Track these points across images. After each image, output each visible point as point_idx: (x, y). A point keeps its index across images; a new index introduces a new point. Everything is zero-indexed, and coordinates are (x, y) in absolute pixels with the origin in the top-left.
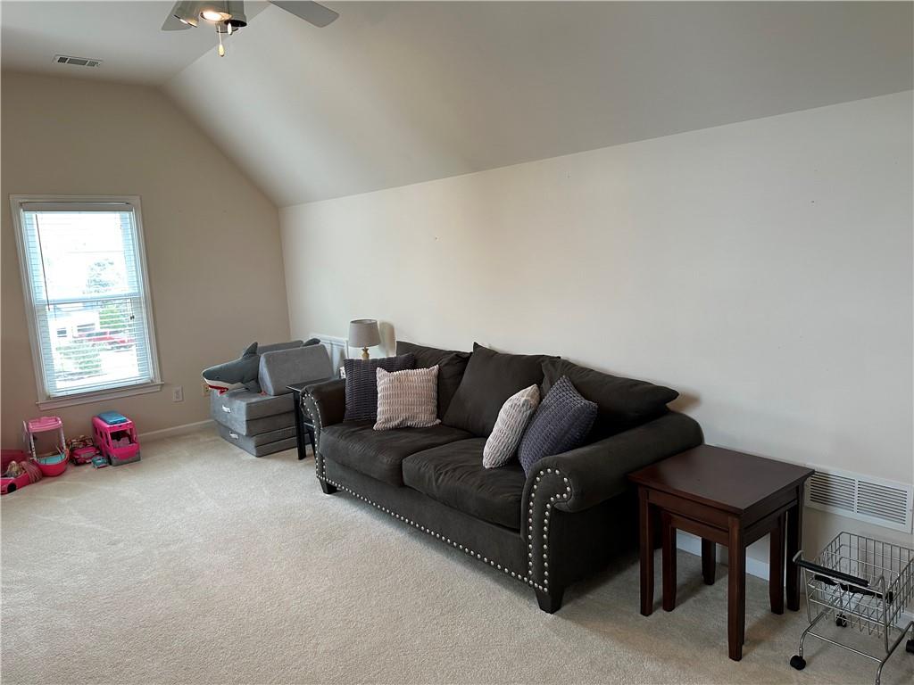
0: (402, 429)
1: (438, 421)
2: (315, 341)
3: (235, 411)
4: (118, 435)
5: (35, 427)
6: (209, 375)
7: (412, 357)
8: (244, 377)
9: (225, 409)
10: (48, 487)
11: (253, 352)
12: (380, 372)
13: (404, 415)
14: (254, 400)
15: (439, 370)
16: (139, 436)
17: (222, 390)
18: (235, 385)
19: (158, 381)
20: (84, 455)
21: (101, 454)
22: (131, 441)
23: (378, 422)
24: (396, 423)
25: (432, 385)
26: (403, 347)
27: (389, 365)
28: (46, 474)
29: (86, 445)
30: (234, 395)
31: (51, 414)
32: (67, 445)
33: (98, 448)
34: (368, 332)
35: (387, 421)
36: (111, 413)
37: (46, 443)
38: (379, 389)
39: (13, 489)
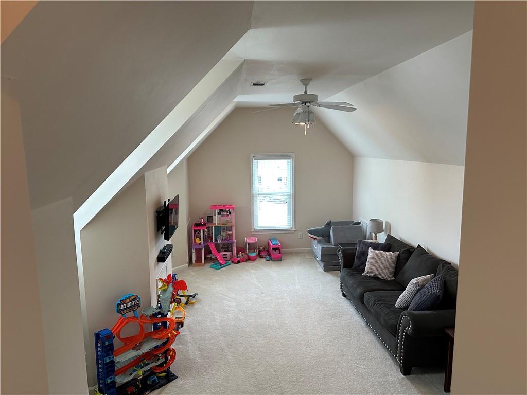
0: (374, 278)
1: (393, 278)
3: (318, 248)
4: (275, 249)
5: (249, 241)
6: (310, 232)
7: (392, 244)
8: (323, 235)
9: (315, 247)
10: (249, 264)
11: (329, 224)
12: (370, 250)
13: (376, 272)
14: (325, 246)
15: (399, 255)
16: (282, 250)
17: (315, 239)
18: (319, 238)
19: (294, 229)
20: (263, 254)
21: (268, 255)
22: (280, 253)
23: (366, 270)
24: (372, 274)
25: (394, 261)
26: (390, 237)
27: (376, 247)
28: (249, 259)
29: (265, 250)
30: (319, 242)
31: (254, 236)
32: (258, 249)
33: (268, 252)
34: (378, 226)
35: (368, 273)
36: (276, 239)
37: (252, 247)
38: (368, 257)
39: (239, 262)
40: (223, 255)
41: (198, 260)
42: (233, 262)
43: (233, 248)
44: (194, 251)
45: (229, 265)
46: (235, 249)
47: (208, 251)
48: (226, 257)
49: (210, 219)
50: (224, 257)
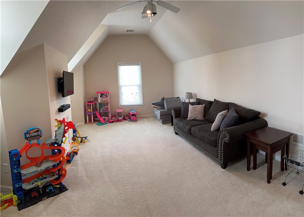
0: (194, 120)
1: (204, 118)
2: (179, 97)
3: (158, 113)
4: (133, 115)
5: (118, 111)
6: (153, 104)
7: (199, 102)
8: (160, 105)
9: (156, 112)
10: (118, 124)
11: (163, 99)
12: (190, 105)
13: (195, 117)
14: (162, 111)
15: (205, 106)
16: (137, 116)
17: (156, 108)
18: (158, 107)
19: (143, 105)
20: (126, 118)
21: (129, 118)
22: (136, 117)
23: (189, 117)
24: (193, 118)
25: (203, 109)
26: (198, 99)
27: (193, 104)
28: (118, 121)
29: (127, 116)
30: (158, 109)
31: (121, 109)
32: (123, 116)
33: (129, 117)
34: (190, 95)
35: (190, 118)
36: (133, 110)
37: (119, 114)
38: (189, 110)
39: (112, 122)
40: (104, 118)
41: (90, 121)
42: (110, 122)
43: (109, 115)
44: (87, 116)
45: (107, 124)
46: (110, 116)
47: (95, 117)
48: (105, 120)
49: (96, 99)
50: (104, 120)
